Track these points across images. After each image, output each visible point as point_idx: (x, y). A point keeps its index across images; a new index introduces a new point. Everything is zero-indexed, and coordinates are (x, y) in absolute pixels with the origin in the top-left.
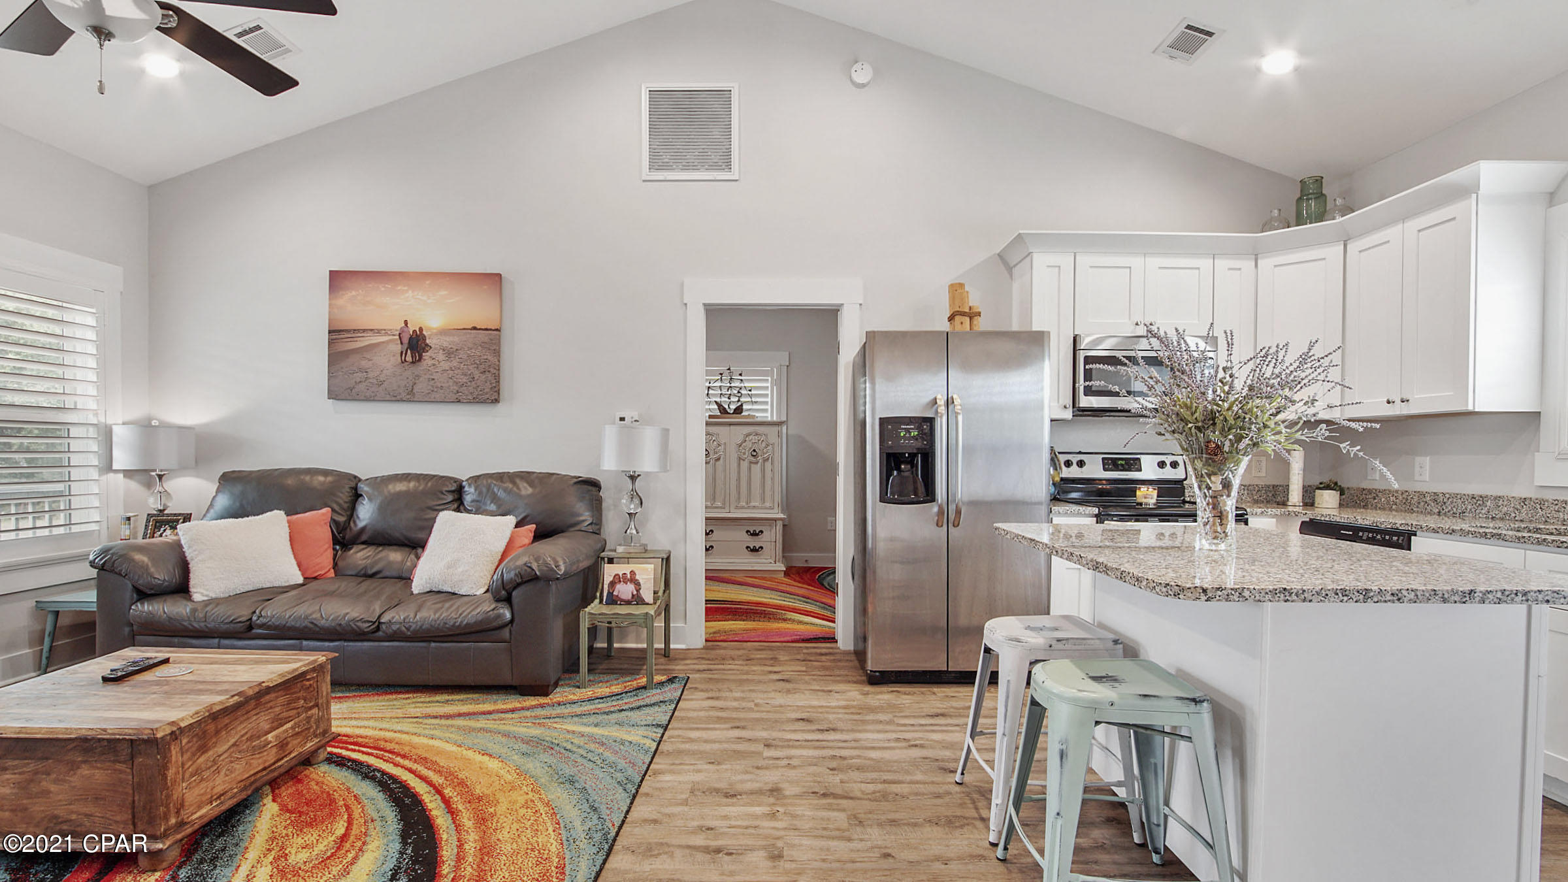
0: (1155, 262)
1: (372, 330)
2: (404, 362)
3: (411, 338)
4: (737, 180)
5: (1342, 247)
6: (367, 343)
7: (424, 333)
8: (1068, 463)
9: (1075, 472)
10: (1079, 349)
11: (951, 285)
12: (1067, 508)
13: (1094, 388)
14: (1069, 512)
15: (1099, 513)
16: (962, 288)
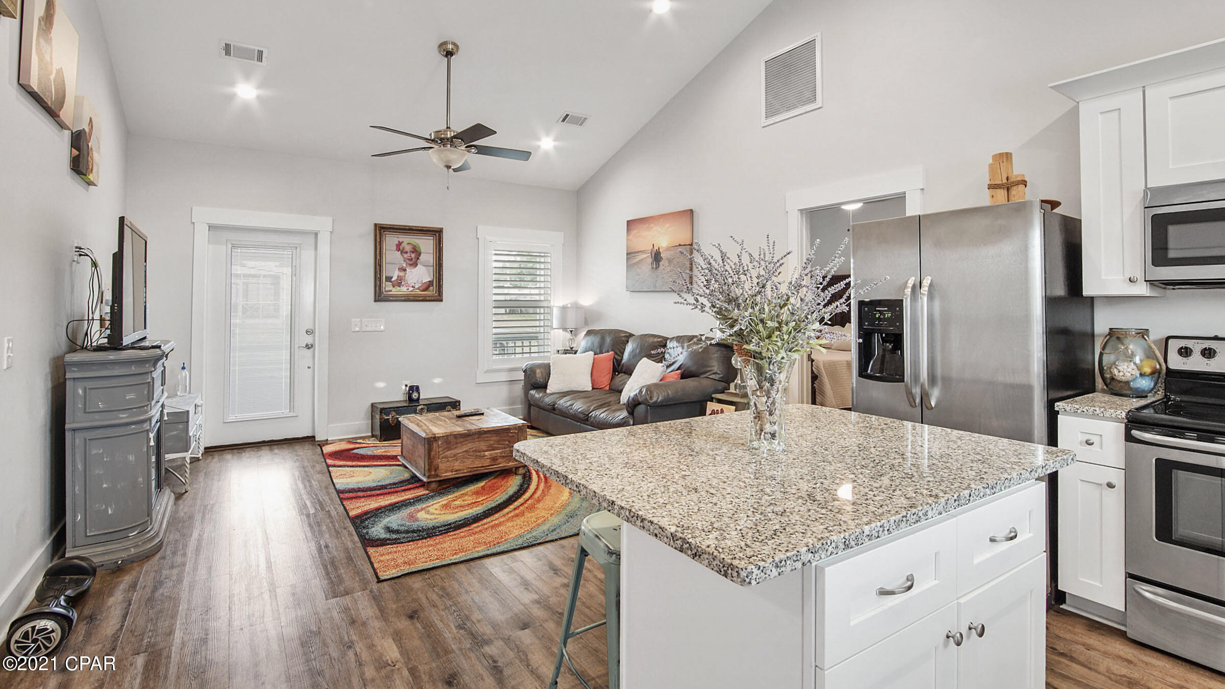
1: (641, 251)
2: (653, 268)
3: (655, 254)
4: (820, 109)
6: (639, 259)
7: (660, 250)
8: (1185, 352)
9: (1196, 363)
10: (1145, 208)
11: (994, 157)
12: (1077, 407)
13: (1172, 254)
14: (1079, 411)
15: (1127, 418)
16: (1007, 157)
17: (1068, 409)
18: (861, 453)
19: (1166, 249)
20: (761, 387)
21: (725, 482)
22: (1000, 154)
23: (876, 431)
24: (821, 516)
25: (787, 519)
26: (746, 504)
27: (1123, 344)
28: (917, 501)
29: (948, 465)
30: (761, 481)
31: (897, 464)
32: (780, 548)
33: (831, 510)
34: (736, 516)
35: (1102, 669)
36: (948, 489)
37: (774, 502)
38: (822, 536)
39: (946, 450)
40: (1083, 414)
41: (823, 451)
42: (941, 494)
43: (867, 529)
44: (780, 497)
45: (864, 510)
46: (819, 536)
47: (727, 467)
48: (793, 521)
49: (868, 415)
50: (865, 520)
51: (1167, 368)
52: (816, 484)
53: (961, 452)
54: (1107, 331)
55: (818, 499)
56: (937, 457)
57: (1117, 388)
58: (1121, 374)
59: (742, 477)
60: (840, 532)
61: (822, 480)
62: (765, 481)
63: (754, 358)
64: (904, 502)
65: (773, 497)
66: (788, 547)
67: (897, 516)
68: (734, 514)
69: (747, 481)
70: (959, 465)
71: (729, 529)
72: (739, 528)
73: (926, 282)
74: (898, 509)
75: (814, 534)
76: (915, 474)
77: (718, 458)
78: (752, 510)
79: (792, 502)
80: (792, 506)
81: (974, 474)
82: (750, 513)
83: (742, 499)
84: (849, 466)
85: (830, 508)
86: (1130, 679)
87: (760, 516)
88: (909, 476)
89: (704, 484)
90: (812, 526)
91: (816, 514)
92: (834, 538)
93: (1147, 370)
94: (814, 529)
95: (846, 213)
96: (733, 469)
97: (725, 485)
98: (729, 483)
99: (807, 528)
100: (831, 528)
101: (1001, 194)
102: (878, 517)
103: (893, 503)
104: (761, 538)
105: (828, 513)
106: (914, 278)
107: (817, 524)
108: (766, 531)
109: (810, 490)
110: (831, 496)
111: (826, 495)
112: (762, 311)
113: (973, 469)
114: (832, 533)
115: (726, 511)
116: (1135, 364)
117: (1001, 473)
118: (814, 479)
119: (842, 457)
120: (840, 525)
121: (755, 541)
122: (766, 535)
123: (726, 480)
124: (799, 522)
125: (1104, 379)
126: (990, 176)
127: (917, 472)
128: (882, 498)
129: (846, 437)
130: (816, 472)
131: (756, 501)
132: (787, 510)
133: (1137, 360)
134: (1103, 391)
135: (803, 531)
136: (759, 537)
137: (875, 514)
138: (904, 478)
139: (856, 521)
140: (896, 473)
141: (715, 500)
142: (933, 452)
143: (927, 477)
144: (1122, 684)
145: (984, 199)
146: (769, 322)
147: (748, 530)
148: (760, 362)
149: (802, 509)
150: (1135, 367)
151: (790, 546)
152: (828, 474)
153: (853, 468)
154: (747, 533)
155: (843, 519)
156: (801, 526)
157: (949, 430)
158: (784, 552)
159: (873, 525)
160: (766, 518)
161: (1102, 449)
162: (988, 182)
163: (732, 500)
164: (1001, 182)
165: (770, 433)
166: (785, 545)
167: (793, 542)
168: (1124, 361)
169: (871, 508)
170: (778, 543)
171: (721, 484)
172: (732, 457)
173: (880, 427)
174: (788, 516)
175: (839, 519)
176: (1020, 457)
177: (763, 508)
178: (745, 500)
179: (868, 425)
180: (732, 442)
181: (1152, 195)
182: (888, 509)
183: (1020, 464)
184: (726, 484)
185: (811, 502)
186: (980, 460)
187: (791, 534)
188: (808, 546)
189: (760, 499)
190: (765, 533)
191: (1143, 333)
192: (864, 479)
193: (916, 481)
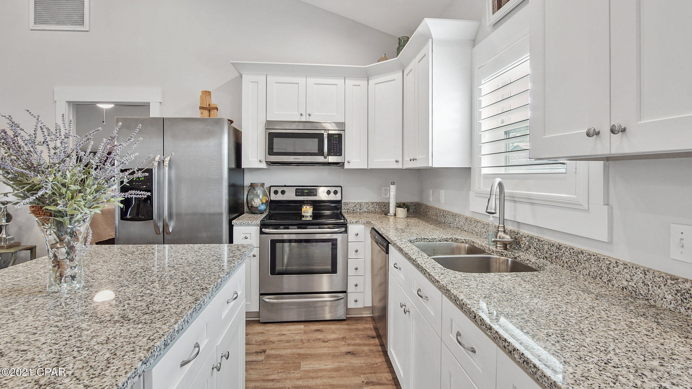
0: (311, 81)
4: (88, 31)
5: (401, 73)
8: (276, 192)
9: (279, 197)
10: (266, 129)
11: (203, 92)
12: (241, 221)
13: (275, 151)
14: (242, 223)
15: (260, 224)
16: (209, 94)
17: (238, 223)
18: (146, 273)
19: (273, 149)
20: (61, 241)
21: (34, 334)
22: (206, 91)
23: (149, 255)
24: (140, 330)
25: (113, 345)
26: (67, 346)
27: (255, 191)
28: (197, 295)
29: (202, 266)
30: (73, 320)
31: (173, 274)
32: (119, 373)
33: (145, 323)
34: (61, 362)
35: (254, 342)
36: (210, 282)
37: (95, 334)
38: (148, 346)
39: (196, 258)
40: (244, 225)
41: (118, 279)
42: (208, 286)
43: (176, 326)
44: (99, 328)
45: (169, 314)
46: (147, 348)
47: (31, 318)
48: (120, 344)
49: (138, 245)
50: (173, 321)
51: (270, 199)
52: (124, 306)
53: (204, 257)
54: (250, 184)
55: (131, 317)
56: (194, 263)
57: (253, 210)
58: (255, 204)
59: (52, 322)
60: (160, 338)
61: (127, 302)
62: (78, 318)
63: (54, 217)
64: (190, 299)
65: (92, 330)
66: (125, 369)
67: (191, 310)
68: (58, 362)
69: (59, 324)
70: (208, 265)
71: (59, 379)
72: (70, 373)
73: (167, 159)
74: (189, 305)
75: (142, 348)
76: (187, 278)
77: (17, 312)
78: (76, 349)
79: (111, 328)
80: (113, 332)
81: (218, 268)
82: (75, 354)
83: (61, 343)
84: (142, 284)
85: (144, 321)
86: (264, 341)
87: (87, 353)
88: (185, 280)
89: (9, 345)
90: (137, 342)
91: (135, 330)
92: (158, 344)
93: (264, 201)
94: (140, 343)
95: (101, 110)
96: (39, 318)
97: (36, 337)
98: (40, 333)
99: (134, 345)
100: (152, 337)
101: (206, 112)
102: (180, 315)
103: (184, 302)
104: (97, 373)
105: (145, 326)
106: (159, 156)
107: (140, 338)
108: (99, 364)
109: (121, 312)
110: (140, 311)
111: (136, 312)
112: (64, 176)
113: (216, 265)
114: (155, 341)
115: (49, 362)
116: (260, 199)
117: (230, 264)
118: (121, 303)
119: (134, 280)
120: (158, 332)
121: (92, 378)
122: (101, 367)
123: (35, 331)
124: (124, 343)
125: (248, 207)
126: (200, 102)
127: (187, 276)
128: (176, 301)
129: (130, 264)
130: (120, 296)
131: (77, 339)
132: (110, 337)
133: (261, 197)
134: (247, 212)
135: (132, 349)
136: (95, 372)
137: (177, 314)
138: (182, 282)
139: (168, 324)
140: (176, 281)
141: (30, 356)
142: (190, 261)
143: (195, 277)
144: (262, 345)
145: (197, 114)
146: (72, 186)
147: (81, 371)
148: (61, 220)
149: (122, 331)
150: (260, 200)
151: (127, 367)
152: (130, 295)
153: (146, 285)
154: (81, 373)
155: (157, 326)
156: (128, 346)
157: (192, 245)
158: (124, 375)
159: (179, 322)
160: (94, 351)
161: (251, 240)
162: (200, 105)
163: (50, 348)
164: (206, 107)
165: (71, 276)
166: (122, 368)
167: (128, 362)
168: (256, 198)
169: (173, 311)
170: (115, 370)
171: (30, 336)
172: (33, 306)
173: (150, 252)
174: (113, 341)
175: (154, 327)
176: (234, 252)
177: (87, 343)
178: (64, 343)
179: (141, 252)
180: (27, 292)
181: (269, 123)
182: (183, 307)
183: (235, 256)
184: (37, 335)
185: (127, 322)
186: (217, 259)
187: (123, 356)
188: (141, 360)
189: (80, 336)
190: (99, 366)
191: (263, 185)
192: (157, 291)
193: (190, 282)
